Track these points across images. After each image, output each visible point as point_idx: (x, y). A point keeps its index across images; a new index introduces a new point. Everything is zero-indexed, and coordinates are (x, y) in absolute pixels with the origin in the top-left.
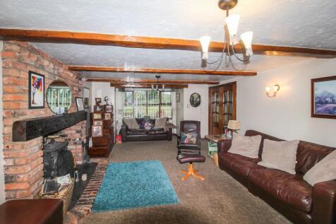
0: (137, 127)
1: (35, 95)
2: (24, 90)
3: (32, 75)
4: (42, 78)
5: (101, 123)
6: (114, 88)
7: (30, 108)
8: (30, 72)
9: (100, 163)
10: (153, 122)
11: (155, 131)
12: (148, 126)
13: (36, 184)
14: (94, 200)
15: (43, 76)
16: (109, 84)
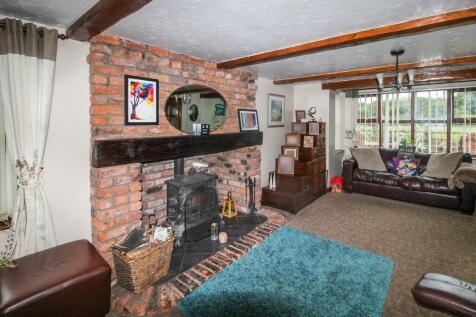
0: (380, 167)
1: (137, 108)
2: (118, 101)
3: (130, 80)
4: (154, 83)
5: (295, 151)
6: (328, 91)
7: (127, 123)
8: (127, 77)
9: (270, 221)
10: (422, 160)
11: (422, 182)
12: (406, 169)
13: (124, 228)
14: (197, 285)
15: (157, 81)
16: (318, 84)
